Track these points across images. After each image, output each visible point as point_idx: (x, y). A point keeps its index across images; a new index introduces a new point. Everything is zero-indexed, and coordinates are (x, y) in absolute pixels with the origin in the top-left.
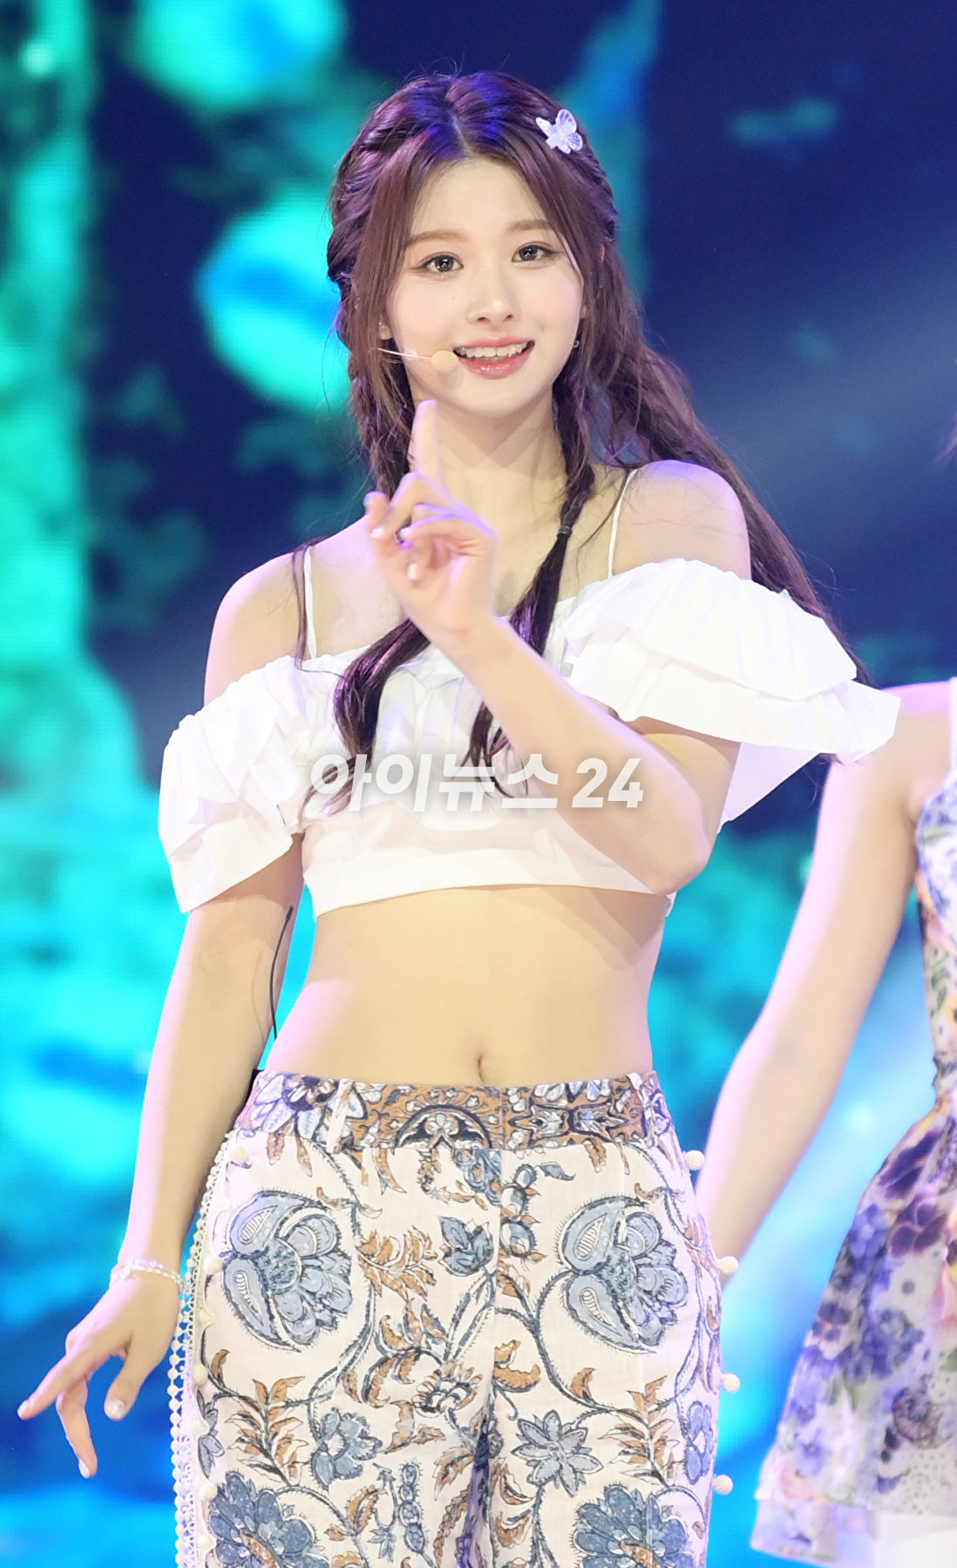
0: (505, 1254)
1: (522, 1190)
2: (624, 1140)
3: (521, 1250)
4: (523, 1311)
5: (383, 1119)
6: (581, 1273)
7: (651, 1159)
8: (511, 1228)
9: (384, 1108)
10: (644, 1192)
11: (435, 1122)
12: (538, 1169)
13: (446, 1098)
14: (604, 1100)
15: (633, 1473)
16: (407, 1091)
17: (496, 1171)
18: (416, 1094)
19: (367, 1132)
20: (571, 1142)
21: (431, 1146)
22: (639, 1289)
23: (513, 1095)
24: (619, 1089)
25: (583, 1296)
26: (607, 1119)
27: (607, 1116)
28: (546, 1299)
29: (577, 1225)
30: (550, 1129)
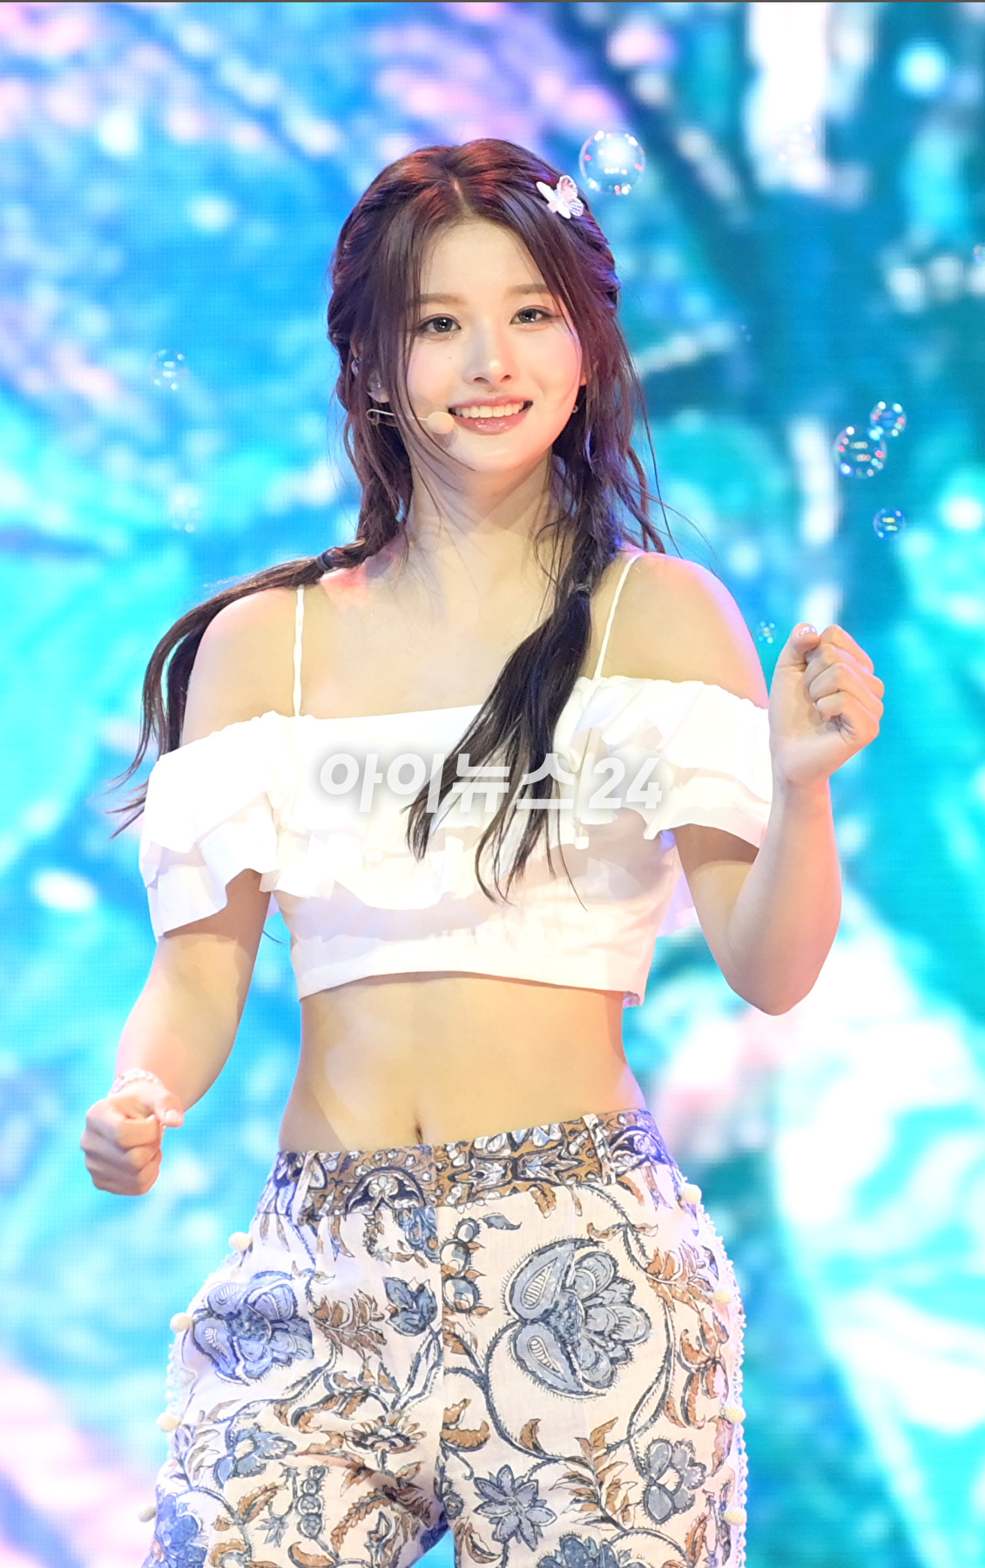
0: (449, 1311)
1: (464, 1245)
2: (576, 1181)
3: (466, 1305)
4: (472, 1368)
5: (338, 1187)
6: (528, 1322)
7: (608, 1197)
8: (454, 1285)
9: (339, 1175)
10: (597, 1231)
11: (378, 1184)
12: (480, 1222)
13: (388, 1159)
14: (554, 1144)
15: (584, 1521)
16: (356, 1156)
17: (432, 1228)
18: (363, 1159)
19: (325, 1201)
20: (515, 1190)
21: (373, 1209)
22: (589, 1331)
23: (452, 1150)
24: (572, 1132)
25: (531, 1345)
26: (557, 1163)
27: (557, 1160)
28: (494, 1353)
29: (526, 1273)
30: (492, 1180)
